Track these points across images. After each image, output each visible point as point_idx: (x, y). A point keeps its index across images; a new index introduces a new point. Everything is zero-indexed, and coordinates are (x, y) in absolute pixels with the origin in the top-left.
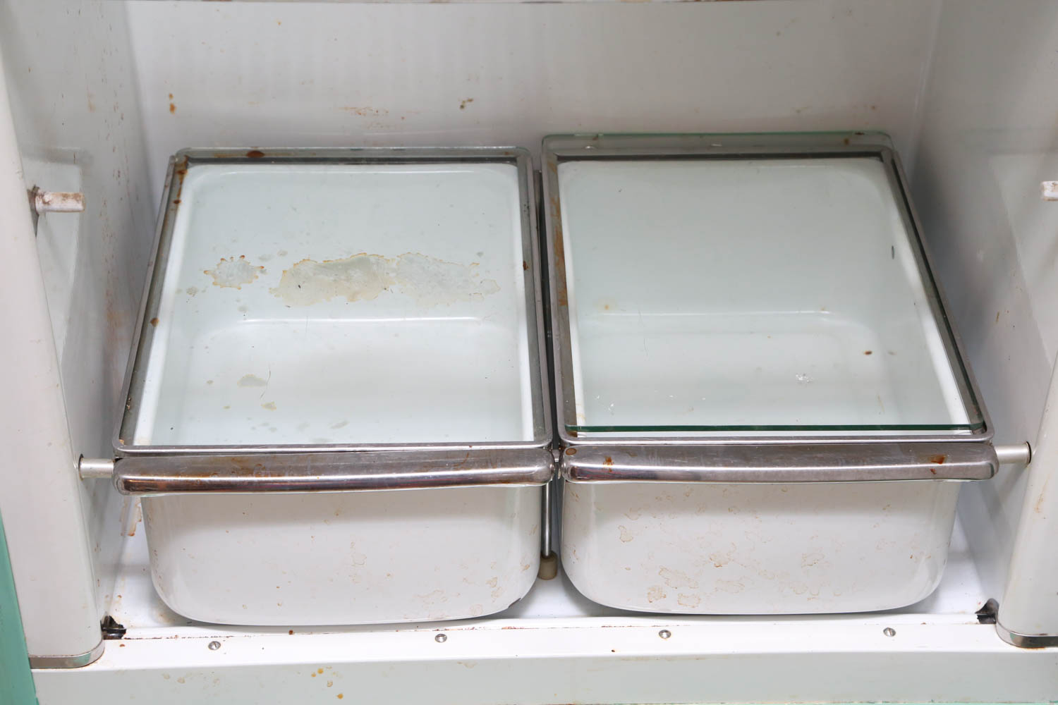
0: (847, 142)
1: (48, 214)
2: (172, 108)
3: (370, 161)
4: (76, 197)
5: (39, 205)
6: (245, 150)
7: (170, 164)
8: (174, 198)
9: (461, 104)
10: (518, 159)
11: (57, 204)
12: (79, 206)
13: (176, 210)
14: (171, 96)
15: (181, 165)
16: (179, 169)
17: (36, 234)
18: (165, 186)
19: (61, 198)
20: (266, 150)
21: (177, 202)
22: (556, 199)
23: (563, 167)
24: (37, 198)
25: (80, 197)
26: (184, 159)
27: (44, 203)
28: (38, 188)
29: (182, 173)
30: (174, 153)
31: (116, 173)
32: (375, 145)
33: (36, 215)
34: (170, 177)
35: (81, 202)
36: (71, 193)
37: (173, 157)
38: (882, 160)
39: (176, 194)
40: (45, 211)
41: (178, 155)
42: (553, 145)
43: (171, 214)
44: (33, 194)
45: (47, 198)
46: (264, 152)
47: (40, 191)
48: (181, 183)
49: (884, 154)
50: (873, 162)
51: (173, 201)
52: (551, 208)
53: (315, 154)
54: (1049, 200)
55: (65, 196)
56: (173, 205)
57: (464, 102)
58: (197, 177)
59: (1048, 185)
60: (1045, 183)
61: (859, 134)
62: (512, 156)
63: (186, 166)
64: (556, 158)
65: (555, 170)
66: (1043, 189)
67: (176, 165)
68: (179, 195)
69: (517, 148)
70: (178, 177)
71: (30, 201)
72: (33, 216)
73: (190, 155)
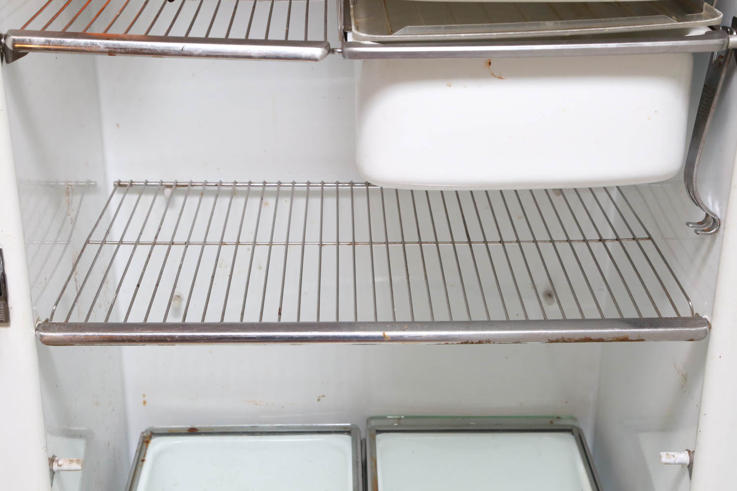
0: (552, 422)
1: (61, 473)
2: (145, 403)
3: (262, 433)
4: (78, 461)
5: (55, 467)
6: (186, 428)
7: (141, 437)
8: (141, 458)
9: (317, 398)
10: (352, 432)
11: (66, 466)
12: (79, 467)
13: (142, 466)
14: (144, 396)
15: (147, 437)
16: (145, 440)
17: (52, 485)
18: (137, 451)
19: (69, 462)
20: (200, 428)
21: (143, 461)
22: (374, 457)
23: (379, 437)
24: (54, 462)
25: (80, 461)
26: (149, 434)
27: (59, 465)
28: (56, 456)
29: (147, 442)
30: (144, 430)
31: (107, 444)
32: (266, 423)
33: (53, 473)
34: (140, 445)
35: (80, 465)
36: (74, 459)
37: (143, 433)
38: (573, 434)
39: (143, 455)
40: (59, 471)
41: (146, 431)
42: (373, 423)
43: (139, 468)
44: (52, 460)
45: (60, 462)
46: (199, 429)
47: (56, 458)
48: (147, 449)
49: (574, 431)
50: (567, 436)
51: (140, 459)
52: (371, 462)
53: (228, 429)
54: (665, 464)
55: (71, 461)
56: (140, 463)
57: (320, 397)
58: (156, 445)
59: (663, 454)
60: (662, 453)
61: (558, 418)
62: (348, 430)
63: (150, 437)
64: (375, 431)
65: (373, 439)
66: (660, 457)
67: (144, 437)
68: (144, 456)
69: (352, 425)
70: (145, 444)
71: (50, 465)
72: (50, 474)
73: (154, 432)
